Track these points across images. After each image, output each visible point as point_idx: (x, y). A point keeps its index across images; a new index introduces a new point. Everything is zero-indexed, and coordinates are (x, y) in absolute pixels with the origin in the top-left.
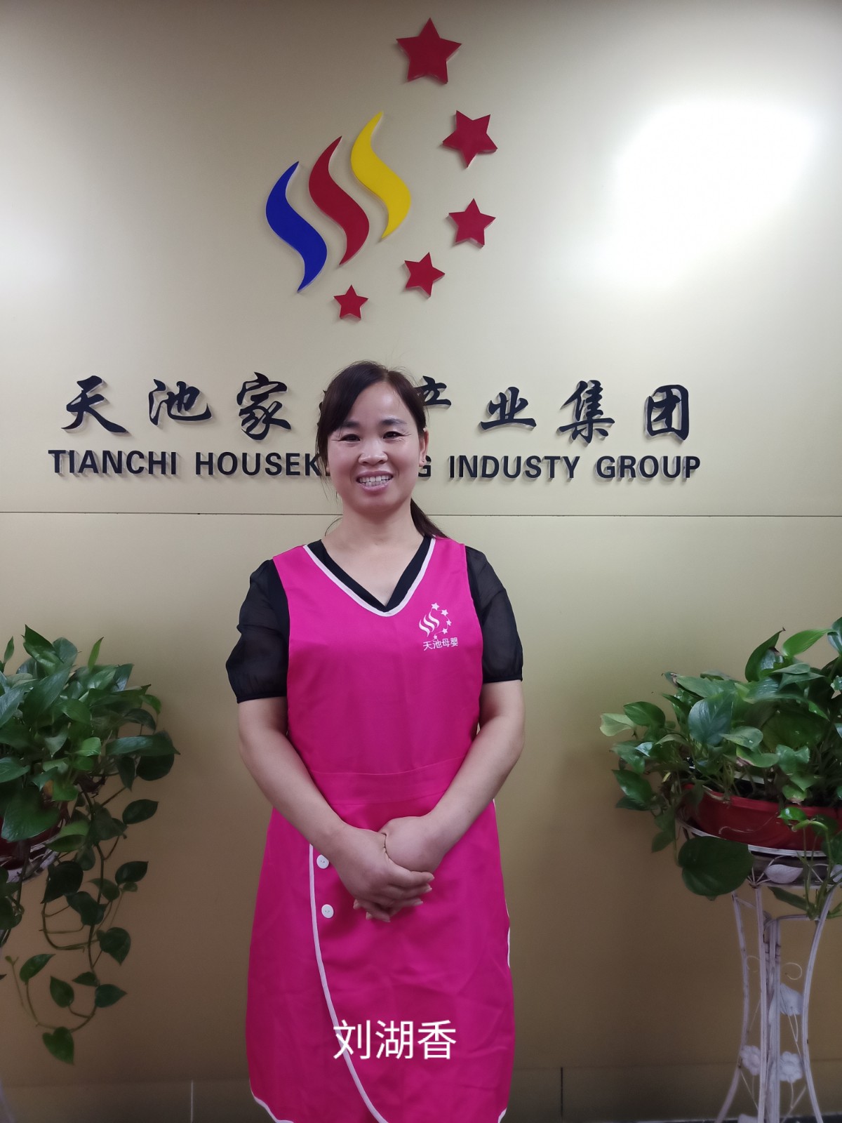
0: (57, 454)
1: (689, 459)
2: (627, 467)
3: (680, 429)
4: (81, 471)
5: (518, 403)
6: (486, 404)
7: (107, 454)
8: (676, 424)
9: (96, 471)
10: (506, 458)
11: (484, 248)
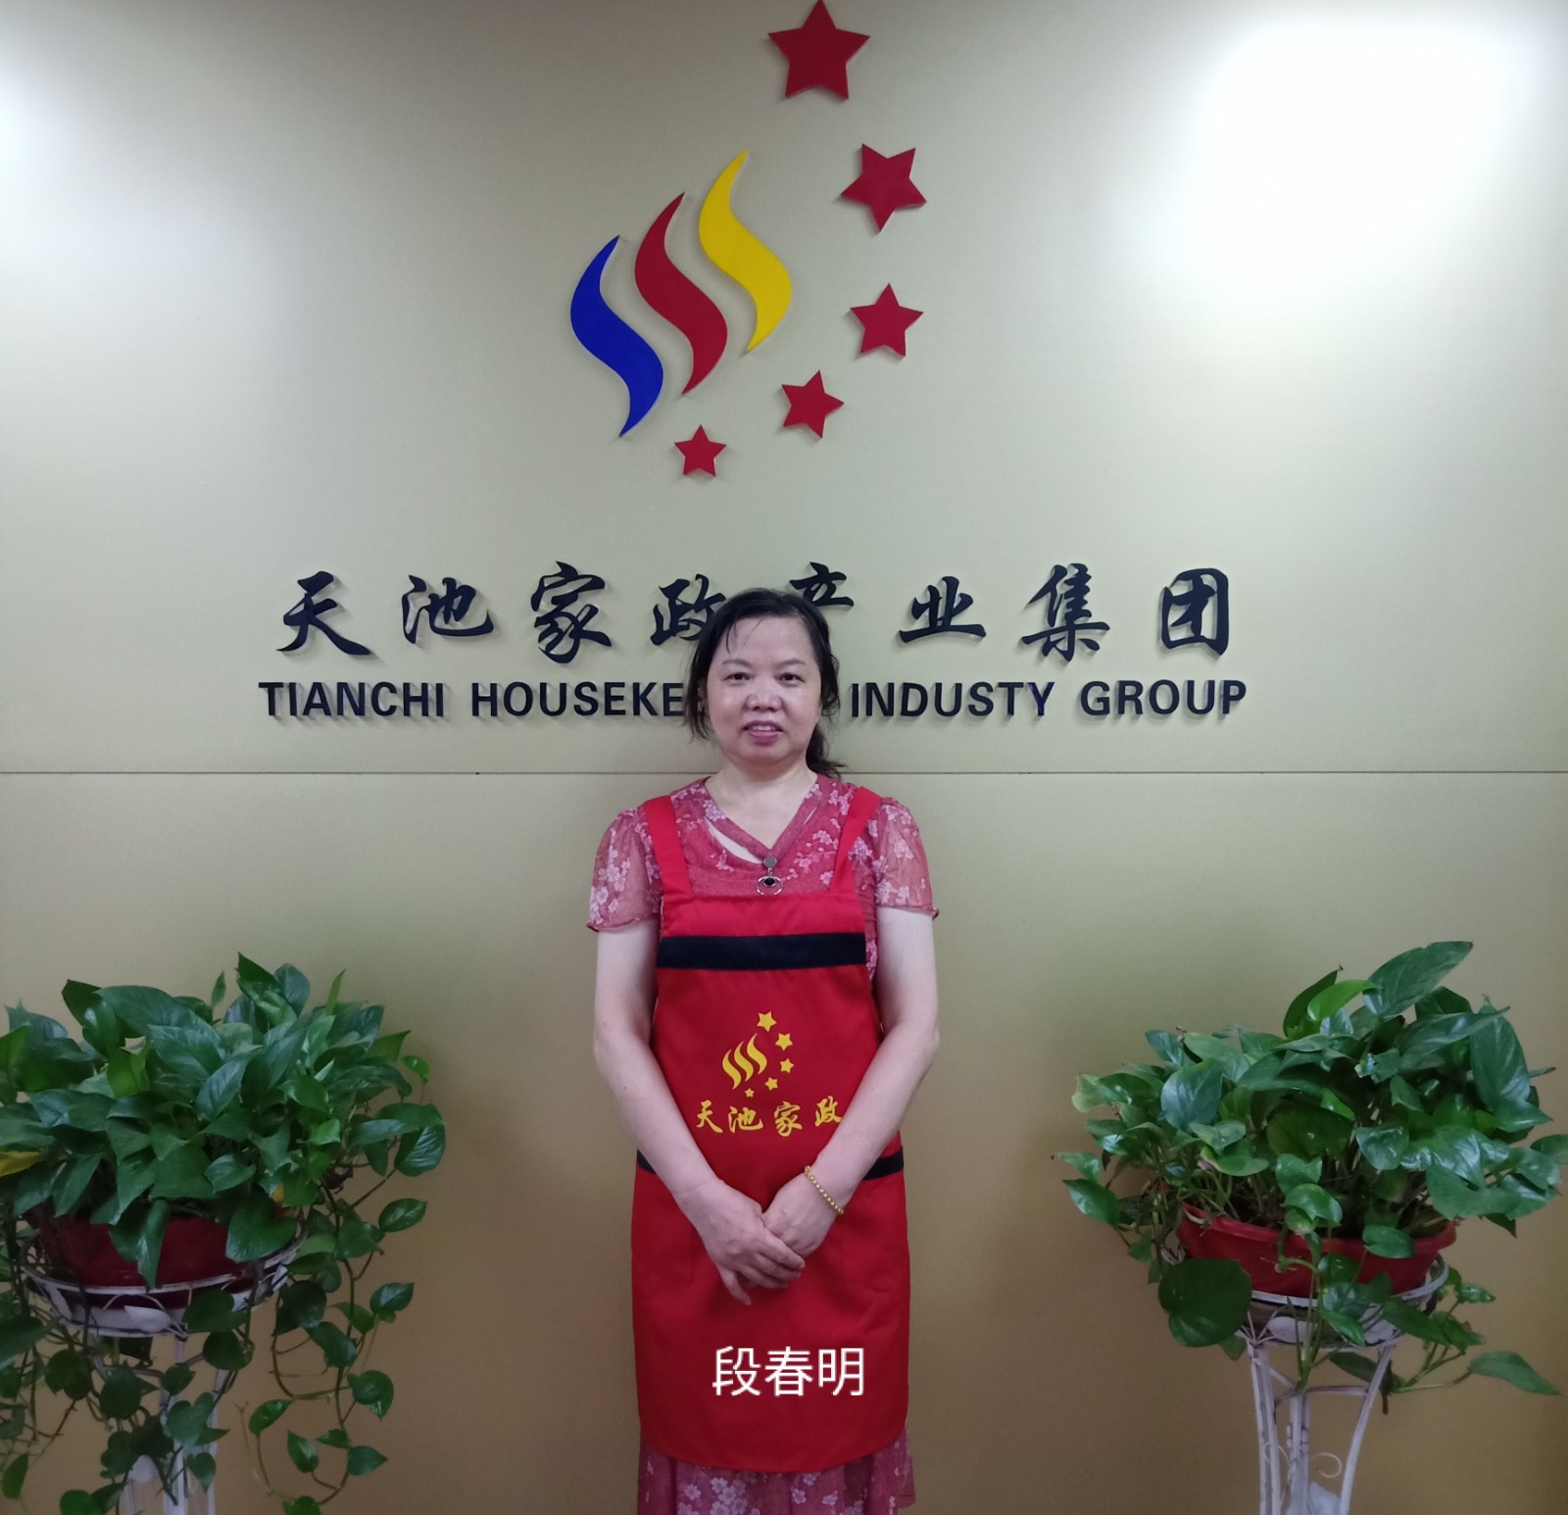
0: (271, 688)
1: (1227, 684)
2: (1129, 698)
3: (1215, 637)
4: (306, 712)
5: (957, 600)
6: (906, 605)
7: (342, 687)
8: (1208, 629)
9: (328, 713)
10: (939, 686)
11: (905, 359)
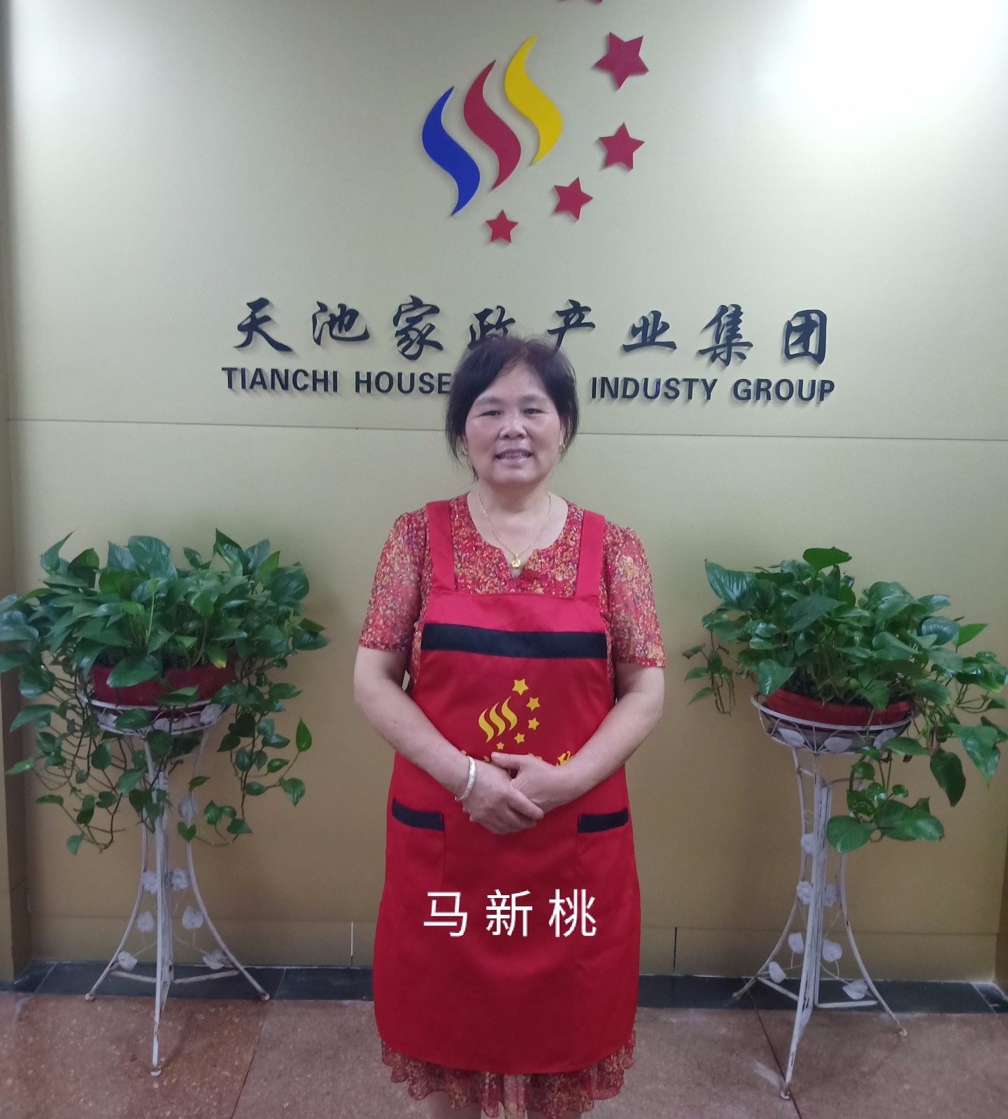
0: (230, 371)
1: (823, 382)
2: (763, 390)
3: (817, 353)
4: (252, 387)
5: (660, 326)
6: (627, 329)
7: (274, 372)
8: (813, 348)
9: (265, 387)
10: (646, 380)
11: (632, 171)
